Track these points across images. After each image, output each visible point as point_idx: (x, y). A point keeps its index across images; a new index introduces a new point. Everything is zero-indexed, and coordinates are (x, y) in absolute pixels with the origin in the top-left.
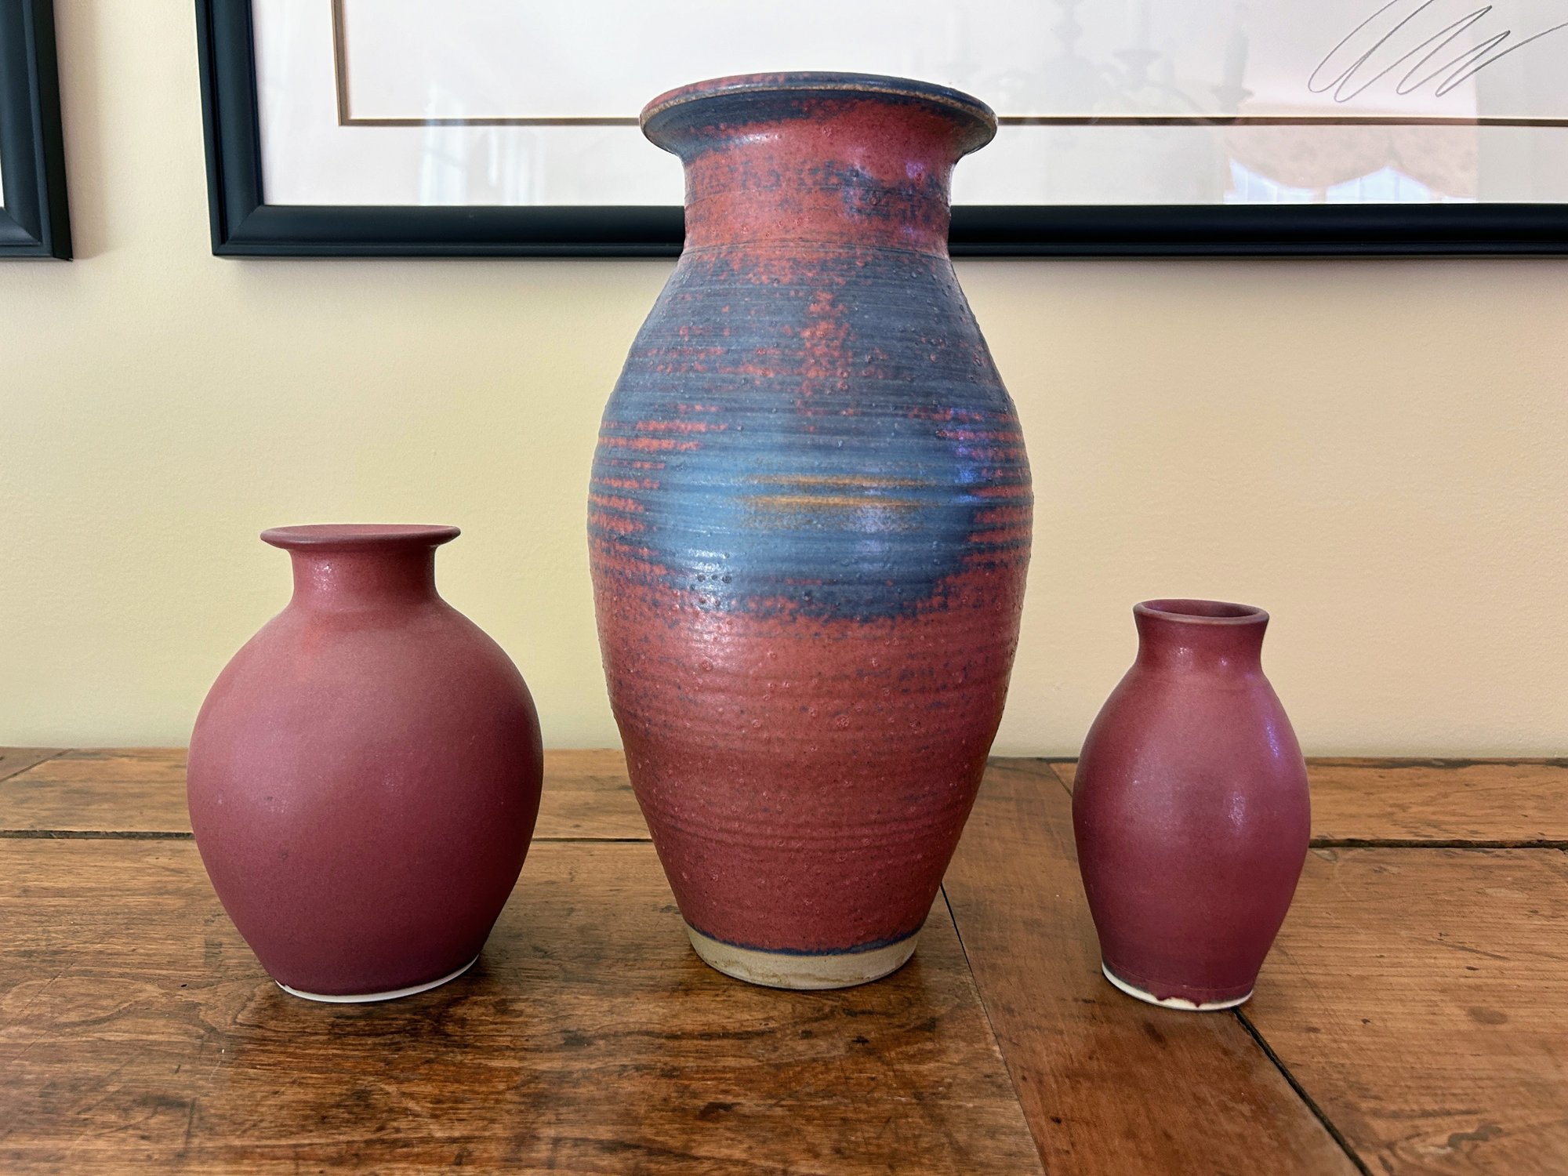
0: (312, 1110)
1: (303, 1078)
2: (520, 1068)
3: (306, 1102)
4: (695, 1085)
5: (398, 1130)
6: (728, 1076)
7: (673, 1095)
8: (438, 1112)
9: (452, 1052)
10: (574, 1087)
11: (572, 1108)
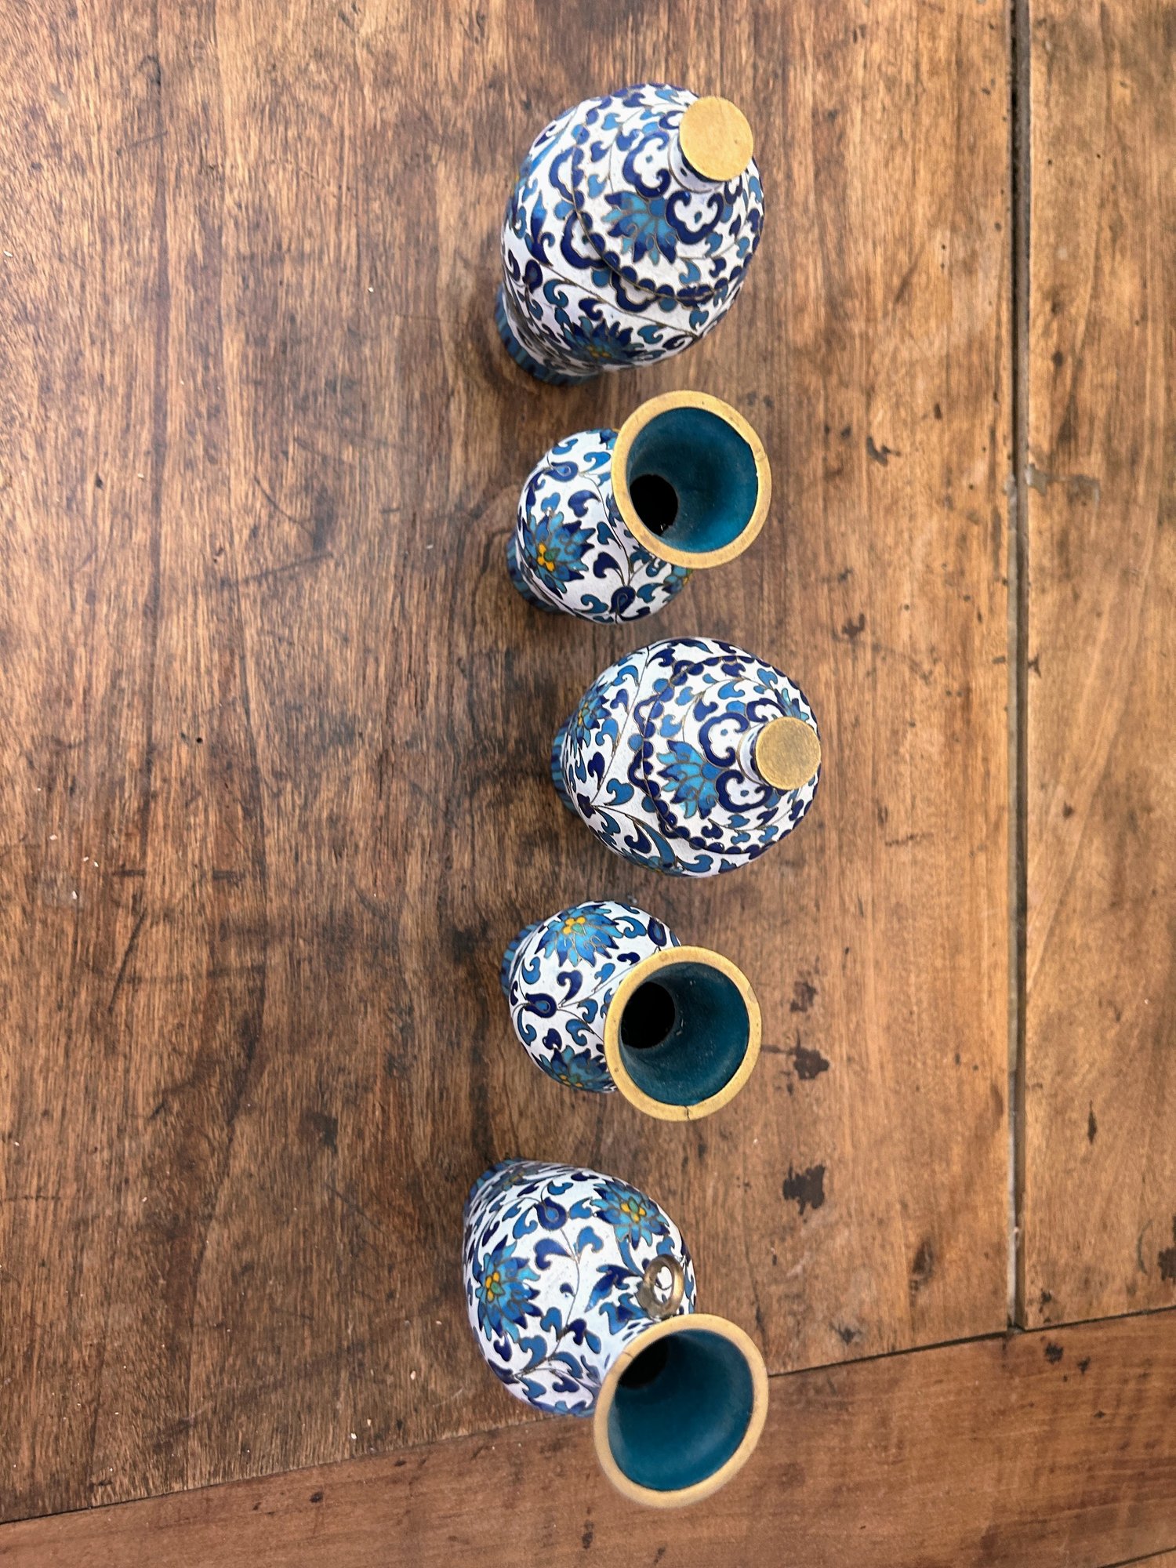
0: (312, 692)
1: (377, 660)
2: (404, 895)
3: (327, 678)
4: (374, 1098)
5: (277, 795)
6: (393, 1132)
7: (353, 1077)
8: (311, 829)
9: (436, 808)
10: (365, 962)
11: (323, 972)
